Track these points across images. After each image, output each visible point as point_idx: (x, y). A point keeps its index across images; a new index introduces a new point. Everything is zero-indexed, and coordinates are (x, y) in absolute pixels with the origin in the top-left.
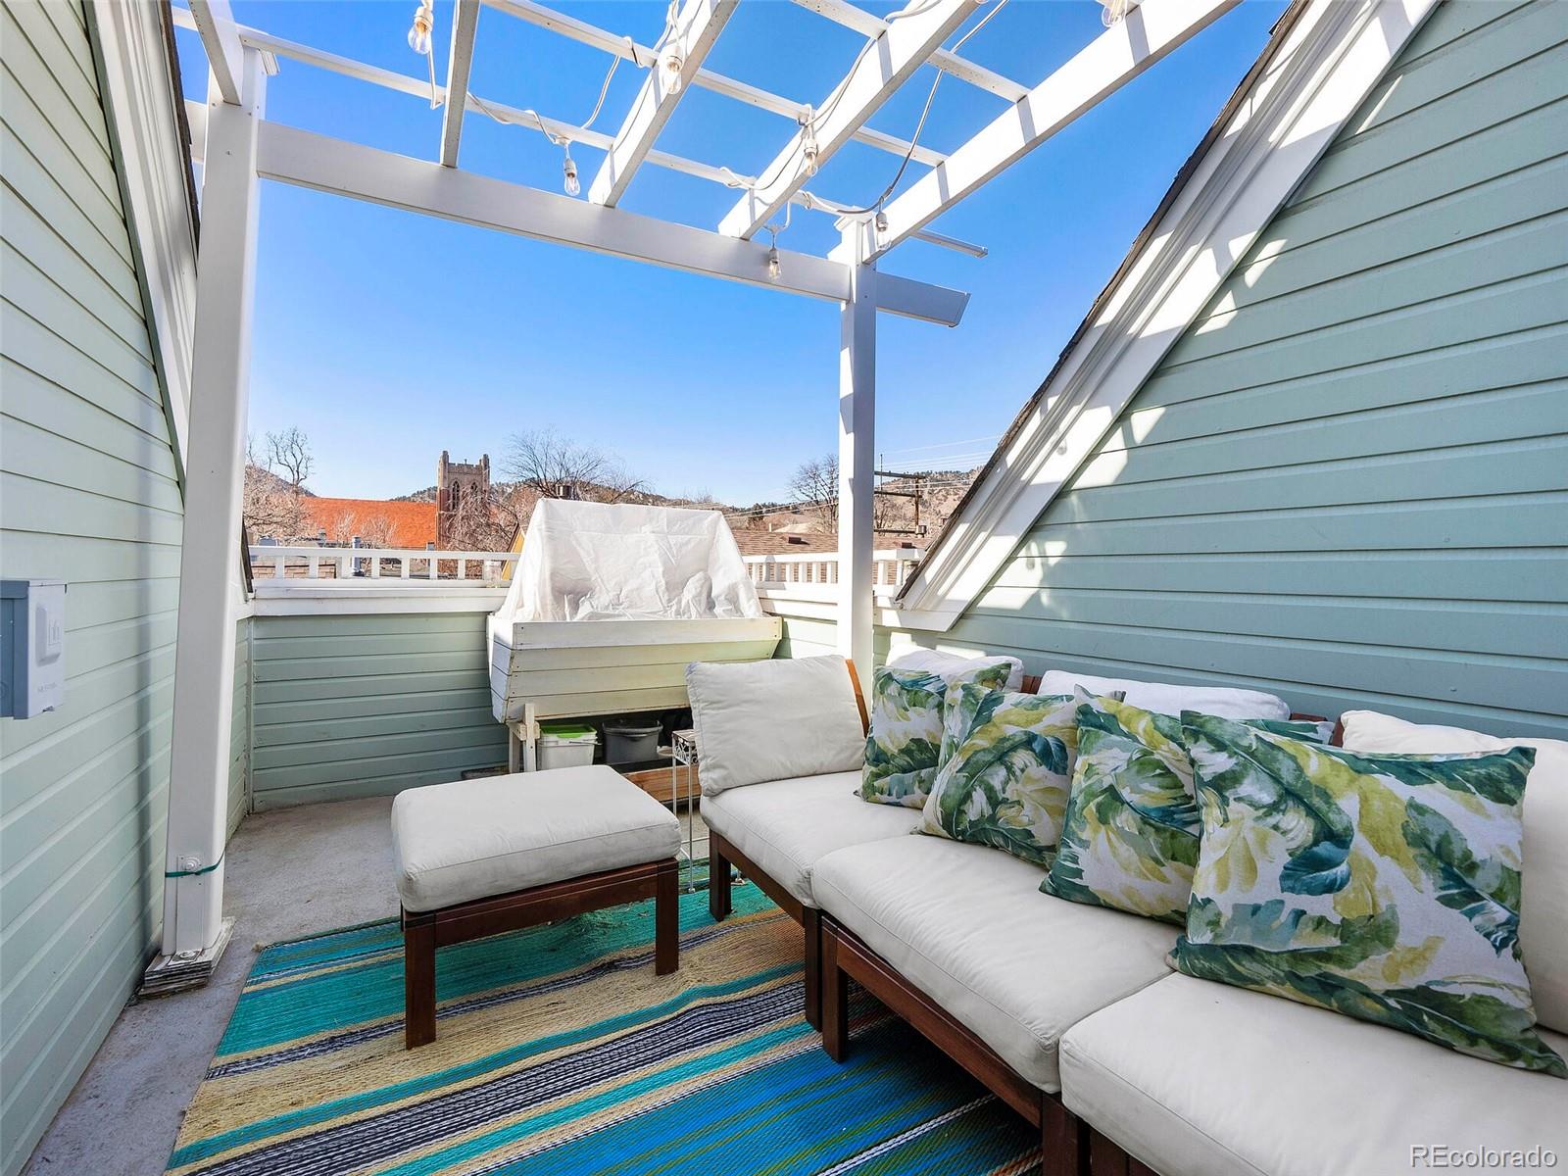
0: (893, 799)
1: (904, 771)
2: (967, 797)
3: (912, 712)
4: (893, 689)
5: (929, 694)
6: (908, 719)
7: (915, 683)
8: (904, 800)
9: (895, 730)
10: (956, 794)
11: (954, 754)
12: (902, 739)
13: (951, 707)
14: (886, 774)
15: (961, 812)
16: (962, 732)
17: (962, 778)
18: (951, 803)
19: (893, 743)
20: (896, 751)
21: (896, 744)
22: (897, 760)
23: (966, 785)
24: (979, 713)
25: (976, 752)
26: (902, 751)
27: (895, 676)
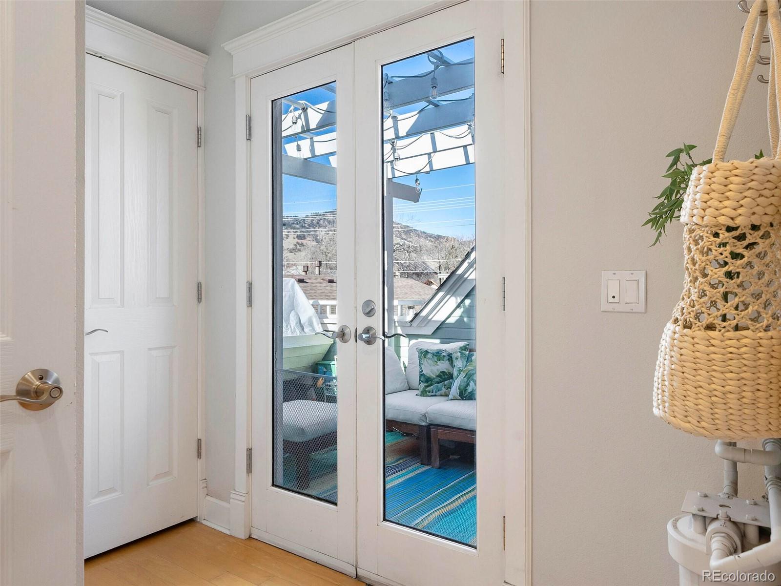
0: (434, 394)
1: (438, 383)
2: (468, 385)
3: (439, 363)
4: (429, 356)
5: (444, 356)
6: (438, 365)
7: (438, 353)
8: (438, 393)
9: (432, 369)
10: (464, 384)
11: (461, 373)
12: (437, 372)
13: (457, 358)
14: (431, 385)
15: (466, 390)
16: (463, 365)
17: (465, 379)
18: (462, 387)
19: (433, 374)
20: (435, 377)
21: (435, 374)
22: (435, 380)
23: (467, 381)
24: (468, 359)
25: (469, 371)
26: (437, 376)
27: (429, 351)
